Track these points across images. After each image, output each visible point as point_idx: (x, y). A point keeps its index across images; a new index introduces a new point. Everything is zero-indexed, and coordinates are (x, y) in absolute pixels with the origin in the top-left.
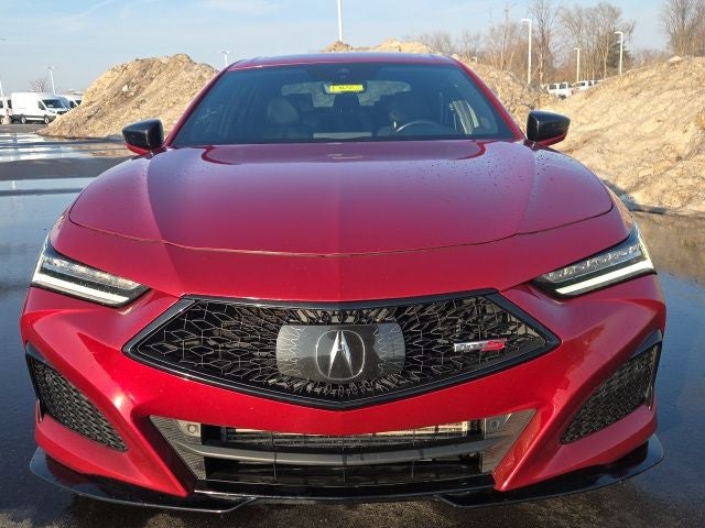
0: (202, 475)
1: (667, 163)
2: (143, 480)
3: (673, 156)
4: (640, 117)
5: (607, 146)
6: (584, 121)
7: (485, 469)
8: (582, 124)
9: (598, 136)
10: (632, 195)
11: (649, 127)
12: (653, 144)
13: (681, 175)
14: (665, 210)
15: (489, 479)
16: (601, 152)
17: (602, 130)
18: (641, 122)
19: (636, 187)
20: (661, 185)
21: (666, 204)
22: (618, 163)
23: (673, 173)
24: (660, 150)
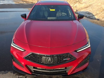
0: (33, 71)
1: (101, 11)
2: (26, 71)
3: (102, 9)
4: (98, 2)
5: (93, 7)
6: (90, 2)
7: (67, 72)
8: (90, 3)
9: (92, 5)
10: (95, 16)
11: (99, 4)
12: (100, 7)
13: (103, 14)
14: (99, 19)
15: (67, 73)
16: (92, 8)
17: (92, 4)
18: (98, 3)
19: (96, 15)
20: (100, 15)
21: (100, 18)
22: (94, 10)
23: (101, 13)
24: (100, 8)
